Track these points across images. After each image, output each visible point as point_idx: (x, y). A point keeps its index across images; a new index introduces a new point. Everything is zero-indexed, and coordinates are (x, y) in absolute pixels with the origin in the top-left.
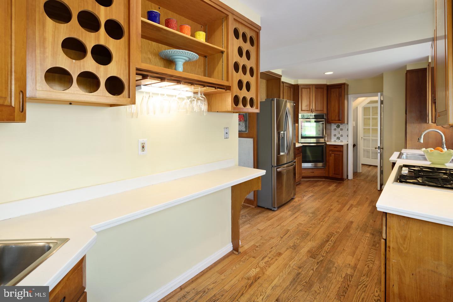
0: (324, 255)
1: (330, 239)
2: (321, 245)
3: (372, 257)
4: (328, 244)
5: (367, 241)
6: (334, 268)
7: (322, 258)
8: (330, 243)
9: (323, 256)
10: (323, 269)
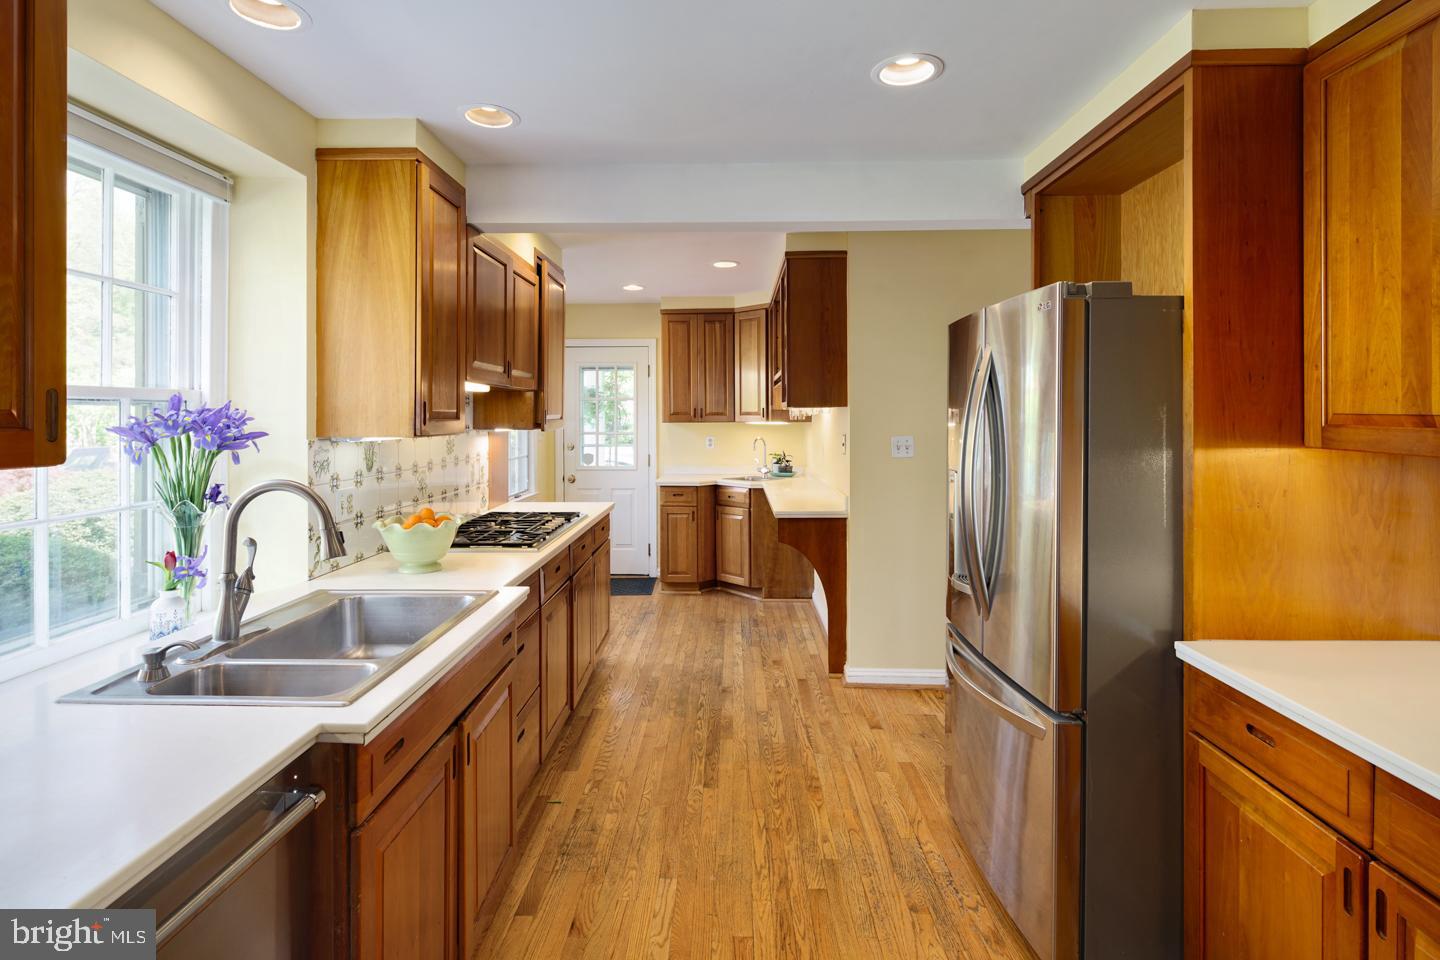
0: (699, 722)
1: (706, 763)
2: (716, 740)
3: (607, 749)
4: (704, 747)
5: (615, 795)
6: (672, 707)
7: (700, 714)
8: (700, 750)
9: (700, 719)
10: (689, 701)
